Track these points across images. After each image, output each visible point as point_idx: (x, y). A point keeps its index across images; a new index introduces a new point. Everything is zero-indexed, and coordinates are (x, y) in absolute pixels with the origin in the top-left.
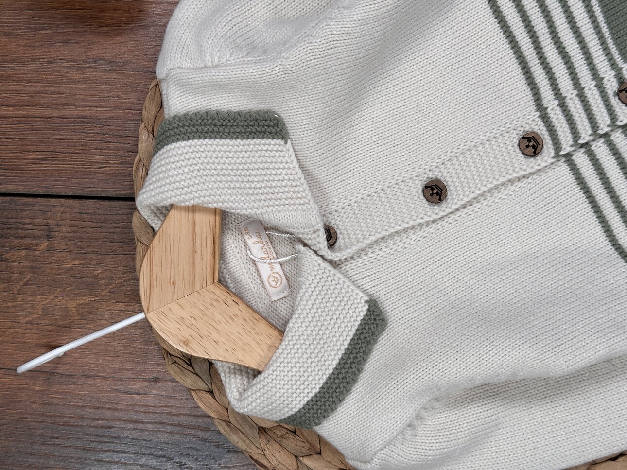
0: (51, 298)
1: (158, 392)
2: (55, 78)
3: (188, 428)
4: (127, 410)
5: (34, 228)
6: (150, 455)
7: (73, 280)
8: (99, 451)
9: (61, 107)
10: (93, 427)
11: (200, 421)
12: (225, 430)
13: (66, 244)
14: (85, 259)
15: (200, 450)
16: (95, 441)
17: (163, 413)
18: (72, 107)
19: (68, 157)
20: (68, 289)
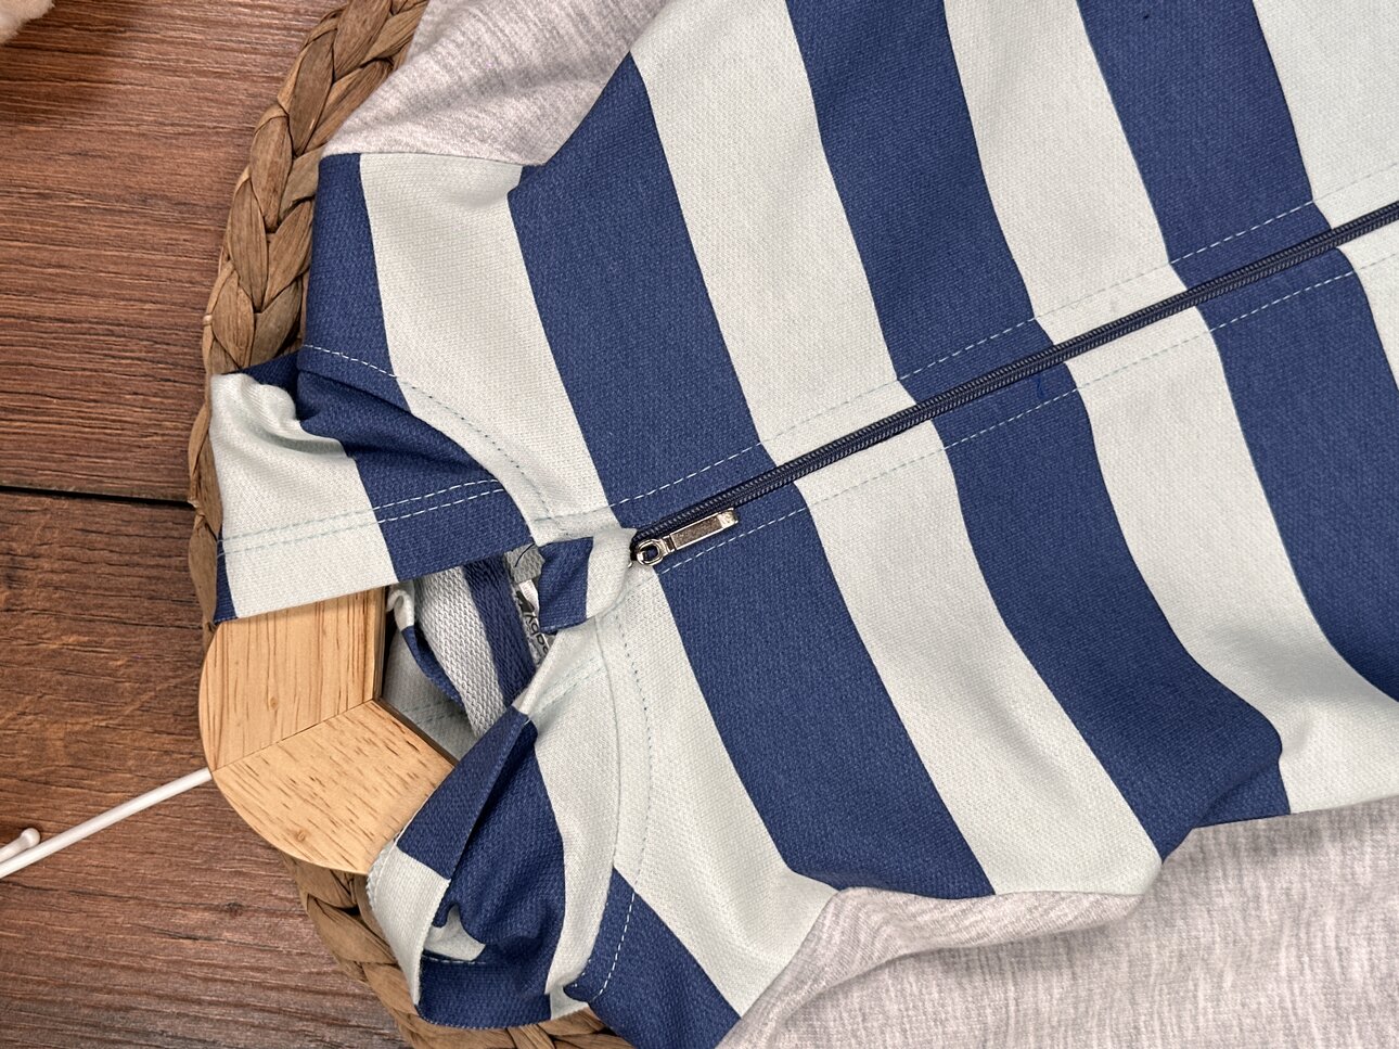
1: (236, 937)
2: (53, 232)
3: (301, 1019)
4: (167, 973)
7: (59, 677)
10: (88, 1007)
11: (328, 1004)
13: (49, 599)
14: (88, 634)
18: (85, 299)
19: (70, 409)
20: (47, 697)
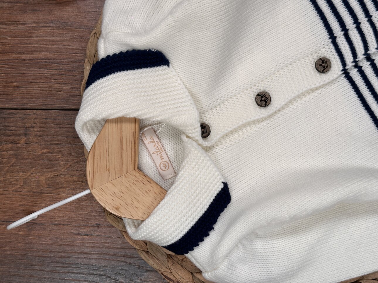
0: (29, 174)
5: (17, 129)
6: (95, 274)
8: (62, 273)
9: (31, 53)
12: (145, 257)
15: (128, 270)
16: (59, 267)
17: (103, 247)
